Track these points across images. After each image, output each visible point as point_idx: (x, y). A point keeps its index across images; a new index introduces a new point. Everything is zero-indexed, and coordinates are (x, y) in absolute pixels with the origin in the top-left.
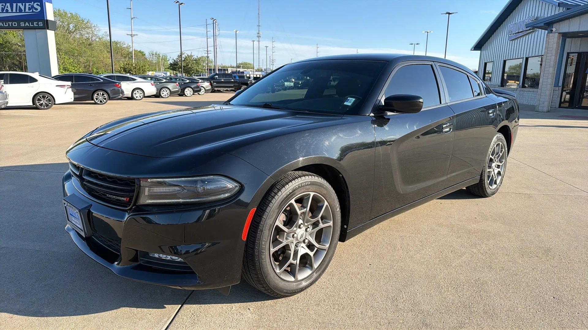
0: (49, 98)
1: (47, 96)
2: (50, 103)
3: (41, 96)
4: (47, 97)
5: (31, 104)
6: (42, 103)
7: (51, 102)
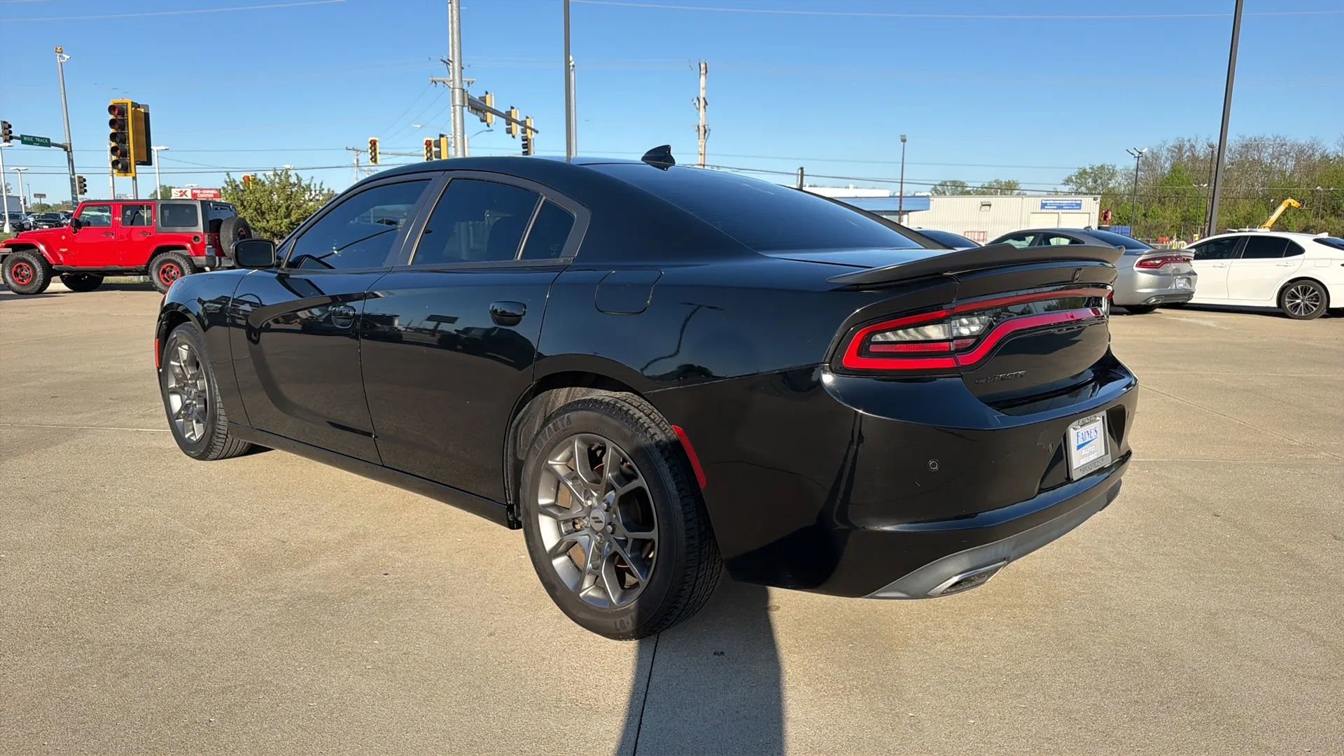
0: (1316, 292)
1: (1312, 288)
2: (1315, 306)
3: (1299, 287)
4: (1313, 291)
5: (1273, 304)
6: (1299, 304)
7: (1318, 304)
